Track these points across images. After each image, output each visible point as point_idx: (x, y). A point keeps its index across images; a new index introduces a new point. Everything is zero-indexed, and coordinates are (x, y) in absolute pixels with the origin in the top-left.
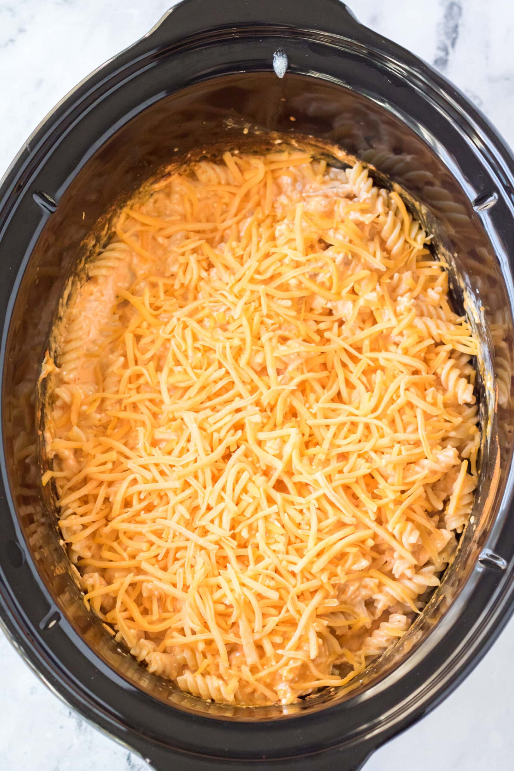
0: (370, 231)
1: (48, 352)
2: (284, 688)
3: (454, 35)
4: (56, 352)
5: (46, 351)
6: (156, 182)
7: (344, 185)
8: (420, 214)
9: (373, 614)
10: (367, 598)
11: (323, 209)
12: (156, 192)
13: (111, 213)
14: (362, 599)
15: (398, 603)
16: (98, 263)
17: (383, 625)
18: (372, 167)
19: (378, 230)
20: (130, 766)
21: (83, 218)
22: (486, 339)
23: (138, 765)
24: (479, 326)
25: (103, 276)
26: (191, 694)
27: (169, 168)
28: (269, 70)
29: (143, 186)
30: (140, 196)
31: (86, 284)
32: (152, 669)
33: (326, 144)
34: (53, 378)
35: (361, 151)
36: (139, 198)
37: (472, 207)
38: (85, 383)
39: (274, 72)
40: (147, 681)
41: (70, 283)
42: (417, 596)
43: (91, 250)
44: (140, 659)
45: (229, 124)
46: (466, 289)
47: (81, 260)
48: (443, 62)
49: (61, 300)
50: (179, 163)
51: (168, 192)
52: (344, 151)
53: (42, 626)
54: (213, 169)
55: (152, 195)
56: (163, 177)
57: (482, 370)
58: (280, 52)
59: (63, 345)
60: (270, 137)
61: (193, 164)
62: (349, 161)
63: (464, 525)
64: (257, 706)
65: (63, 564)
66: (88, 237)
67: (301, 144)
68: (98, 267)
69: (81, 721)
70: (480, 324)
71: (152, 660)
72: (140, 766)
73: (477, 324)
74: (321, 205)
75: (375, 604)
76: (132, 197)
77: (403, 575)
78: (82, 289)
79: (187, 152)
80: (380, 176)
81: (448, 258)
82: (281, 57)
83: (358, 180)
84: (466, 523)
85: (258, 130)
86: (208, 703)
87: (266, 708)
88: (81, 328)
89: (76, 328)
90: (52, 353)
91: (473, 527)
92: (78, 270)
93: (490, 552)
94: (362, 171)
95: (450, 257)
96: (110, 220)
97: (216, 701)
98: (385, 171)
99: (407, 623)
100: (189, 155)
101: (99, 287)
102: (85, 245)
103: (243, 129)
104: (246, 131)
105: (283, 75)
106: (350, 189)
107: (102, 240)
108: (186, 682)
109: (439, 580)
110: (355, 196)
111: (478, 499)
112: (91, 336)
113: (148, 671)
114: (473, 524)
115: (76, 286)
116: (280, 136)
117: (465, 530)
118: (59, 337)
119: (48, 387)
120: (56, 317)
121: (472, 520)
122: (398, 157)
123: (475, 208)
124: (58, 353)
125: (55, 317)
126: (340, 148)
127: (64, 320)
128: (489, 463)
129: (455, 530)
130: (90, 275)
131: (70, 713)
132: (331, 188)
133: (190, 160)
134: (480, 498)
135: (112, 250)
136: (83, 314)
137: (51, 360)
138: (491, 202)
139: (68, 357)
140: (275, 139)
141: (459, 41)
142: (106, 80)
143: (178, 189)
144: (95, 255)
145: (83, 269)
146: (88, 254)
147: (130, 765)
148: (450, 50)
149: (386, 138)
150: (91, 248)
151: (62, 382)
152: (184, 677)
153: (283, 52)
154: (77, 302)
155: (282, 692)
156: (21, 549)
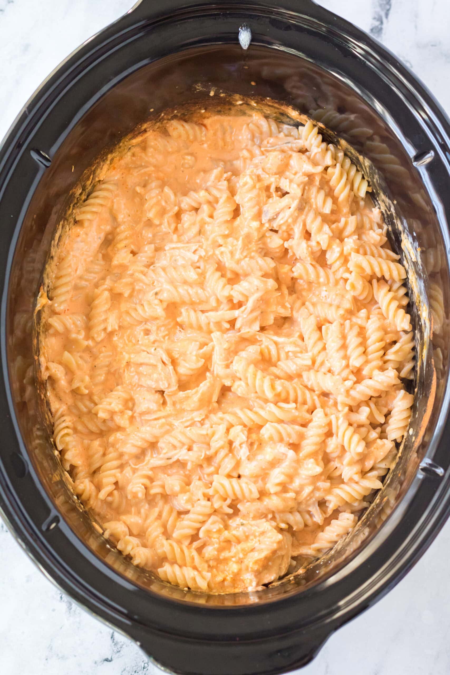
0: (320, 181)
1: (42, 287)
2: (249, 578)
3: (388, 7)
4: (48, 286)
5: (40, 286)
6: (134, 138)
7: (297, 140)
8: (363, 166)
9: (325, 512)
10: (320, 499)
11: (280, 163)
12: (133, 146)
13: (96, 165)
14: (316, 500)
15: (347, 503)
16: (84, 209)
17: (334, 522)
18: (321, 125)
19: (327, 180)
20: (114, 644)
21: (73, 171)
22: (422, 275)
23: (121, 642)
24: (415, 264)
25: (89, 220)
26: (170, 583)
27: (145, 126)
28: (235, 42)
29: (122, 141)
30: (120, 150)
31: (73, 227)
32: (136, 562)
33: (282, 105)
34: (46, 309)
35: (311, 111)
36: (119, 152)
37: (412, 162)
38: (73, 313)
39: (239, 44)
40: (132, 572)
41: (60, 226)
42: (363, 497)
43: (78, 198)
44: (125, 553)
45: (197, 88)
46: (404, 231)
47: (70, 207)
48: (378, 30)
49: (53, 242)
50: (154, 122)
51: (144, 147)
52: (297, 111)
53: (44, 528)
54: (183, 126)
55: (130, 149)
56: (140, 133)
57: (418, 302)
58: (244, 26)
59: (54, 281)
60: (233, 99)
61: (165, 121)
62: (301, 119)
63: (403, 436)
64: (227, 593)
65: (58, 472)
66: (76, 187)
67: (259, 105)
68: (84, 212)
69: (71, 604)
70: (417, 262)
71: (136, 554)
72: (122, 643)
73: (414, 262)
74: (278, 159)
75: (327, 504)
76: (114, 151)
77: (351, 479)
78: (70, 231)
79: (161, 112)
80: (328, 133)
81: (387, 205)
82: (246, 31)
83: (310, 137)
84: (406, 434)
85: (223, 93)
86: (186, 591)
87: (235, 595)
88: (70, 266)
89: (66, 266)
90: (45, 288)
91: (412, 438)
92: (67, 215)
93: (429, 461)
94: (313, 128)
95: (389, 204)
96: (94, 172)
97: (192, 589)
98: (333, 129)
99: (354, 521)
100: (163, 115)
101: (84, 229)
102: (74, 194)
103: (209, 92)
104: (212, 94)
105: (247, 46)
106: (303, 144)
107: (87, 188)
108: (165, 573)
109: (381, 484)
110: (307, 151)
111: (416, 414)
112: (78, 272)
113: (132, 564)
114: (412, 435)
115: (66, 229)
116: (242, 98)
117: (404, 440)
118: (51, 274)
119: (42, 317)
120: (49, 256)
121: (411, 431)
122: (343, 116)
123: (415, 164)
124: (50, 287)
125: (47, 256)
126: (294, 109)
127: (56, 259)
128: (425, 383)
129: (395, 440)
130: (77, 219)
131: (61, 597)
132: (286, 143)
133: (163, 119)
134: (417, 413)
135: (95, 197)
136: (71, 253)
137: (45, 294)
138: (429, 158)
139: (59, 291)
140: (237, 101)
141: (391, 12)
142: (93, 51)
143: (152, 144)
144: (81, 202)
145: (72, 213)
146: (76, 201)
147: (113, 642)
148: (384, 20)
149: (331, 99)
150: (78, 196)
151: (54, 313)
152: (164, 569)
153: (247, 27)
154: (66, 243)
155: (248, 581)
156: (24, 460)
